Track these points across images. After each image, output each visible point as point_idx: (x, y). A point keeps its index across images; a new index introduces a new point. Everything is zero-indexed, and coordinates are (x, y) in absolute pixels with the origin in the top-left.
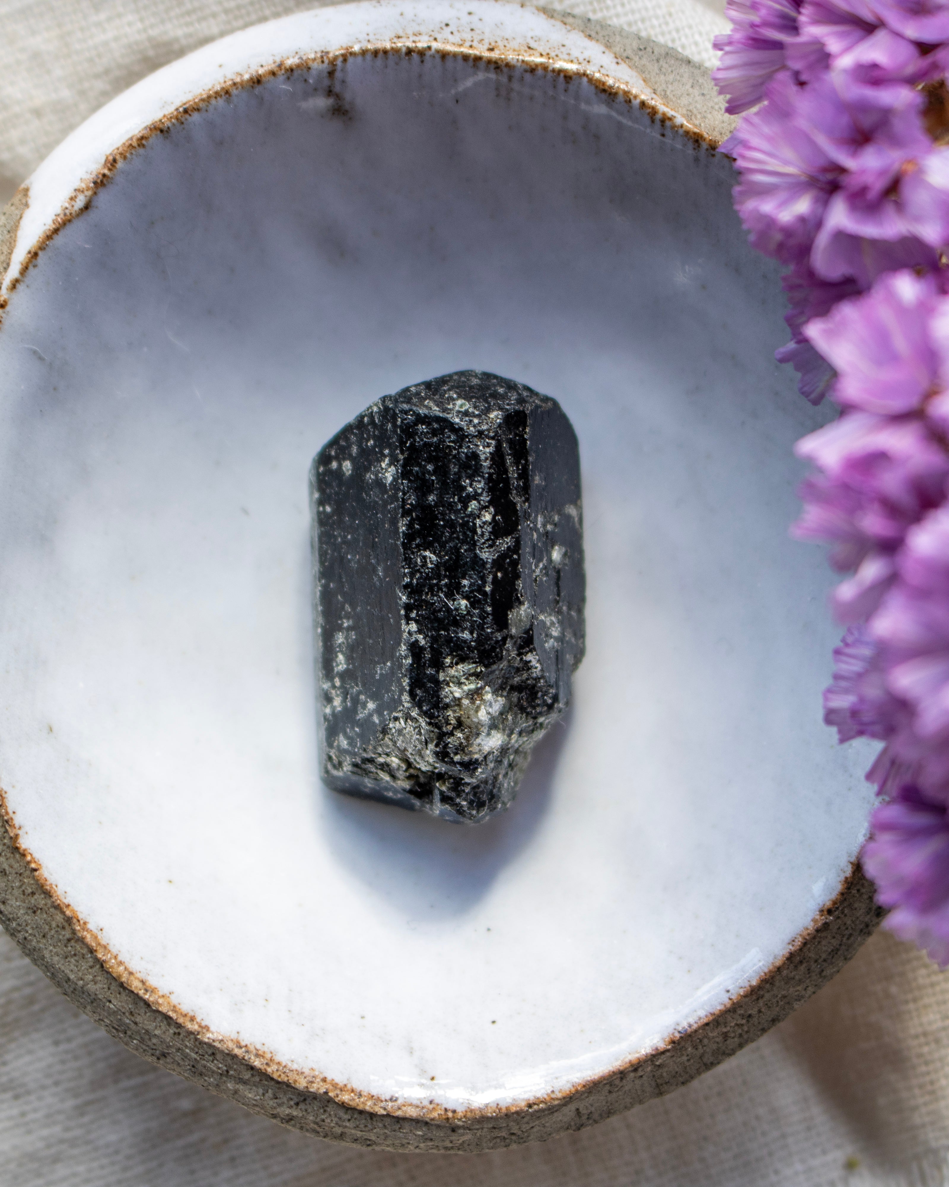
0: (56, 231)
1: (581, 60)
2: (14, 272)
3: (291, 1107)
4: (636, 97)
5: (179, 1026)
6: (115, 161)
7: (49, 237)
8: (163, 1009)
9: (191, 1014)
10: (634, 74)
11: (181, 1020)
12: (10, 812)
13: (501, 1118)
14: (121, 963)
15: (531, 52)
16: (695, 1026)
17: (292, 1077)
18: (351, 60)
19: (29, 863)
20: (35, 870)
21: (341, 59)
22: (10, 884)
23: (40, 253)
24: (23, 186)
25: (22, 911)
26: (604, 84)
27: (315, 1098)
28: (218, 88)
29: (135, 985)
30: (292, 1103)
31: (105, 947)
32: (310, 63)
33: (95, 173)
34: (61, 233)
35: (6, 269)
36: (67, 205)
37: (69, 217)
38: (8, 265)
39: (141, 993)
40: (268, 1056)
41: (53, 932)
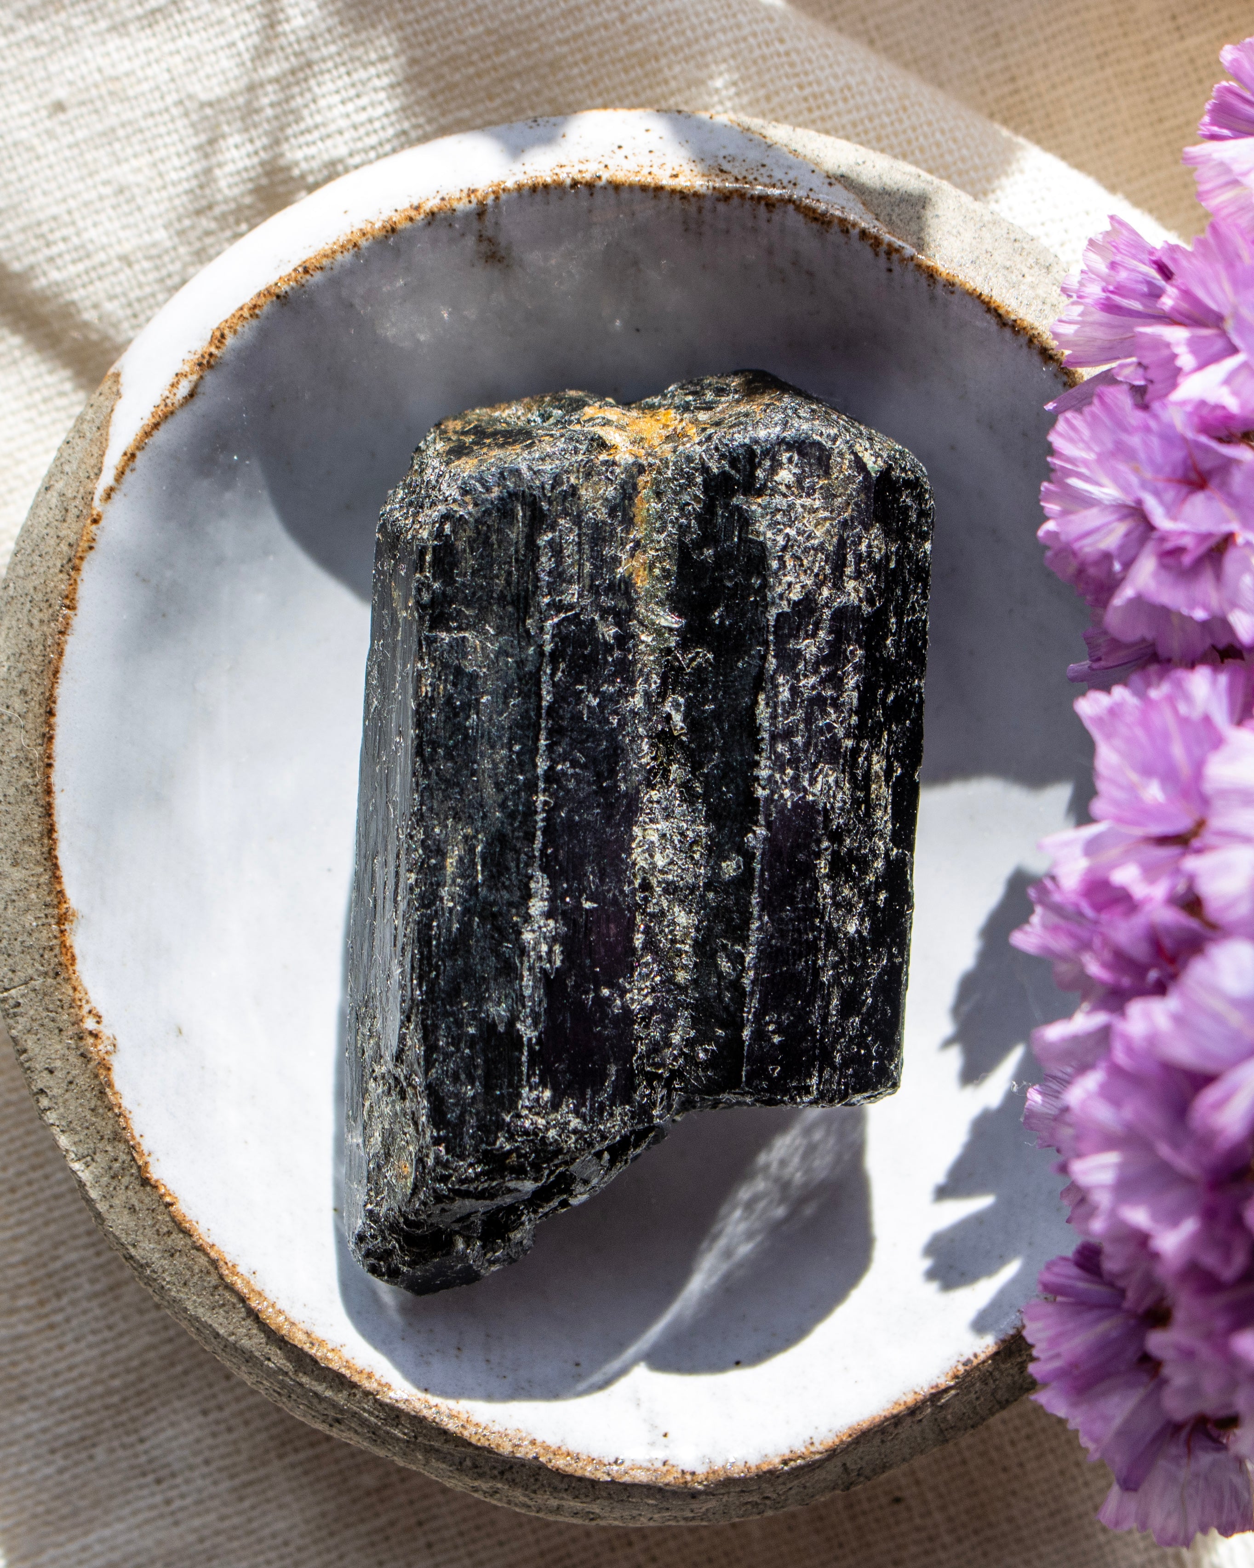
0: (156, 426)
1: (785, 183)
2: (107, 478)
3: (494, 1478)
4: (854, 225)
5: (354, 1386)
6: (223, 336)
7: (147, 434)
8: (334, 1366)
9: (368, 1370)
10: (852, 196)
11: (356, 1379)
12: (137, 1135)
13: (751, 1479)
14: (280, 1312)
15: (724, 176)
16: (982, 1357)
17: (493, 1441)
18: (503, 197)
19: (161, 1196)
20: (171, 1204)
21: (492, 197)
22: (141, 1223)
23: (138, 454)
24: (112, 370)
25: (157, 1255)
26: (814, 211)
27: (523, 1465)
28: (343, 239)
29: (299, 1339)
30: (496, 1472)
31: (260, 1294)
32: (455, 205)
33: (200, 352)
34: (162, 428)
35: (97, 475)
36: (167, 393)
37: (170, 408)
38: (100, 470)
39: (306, 1347)
40: (464, 1416)
41: (196, 1278)
